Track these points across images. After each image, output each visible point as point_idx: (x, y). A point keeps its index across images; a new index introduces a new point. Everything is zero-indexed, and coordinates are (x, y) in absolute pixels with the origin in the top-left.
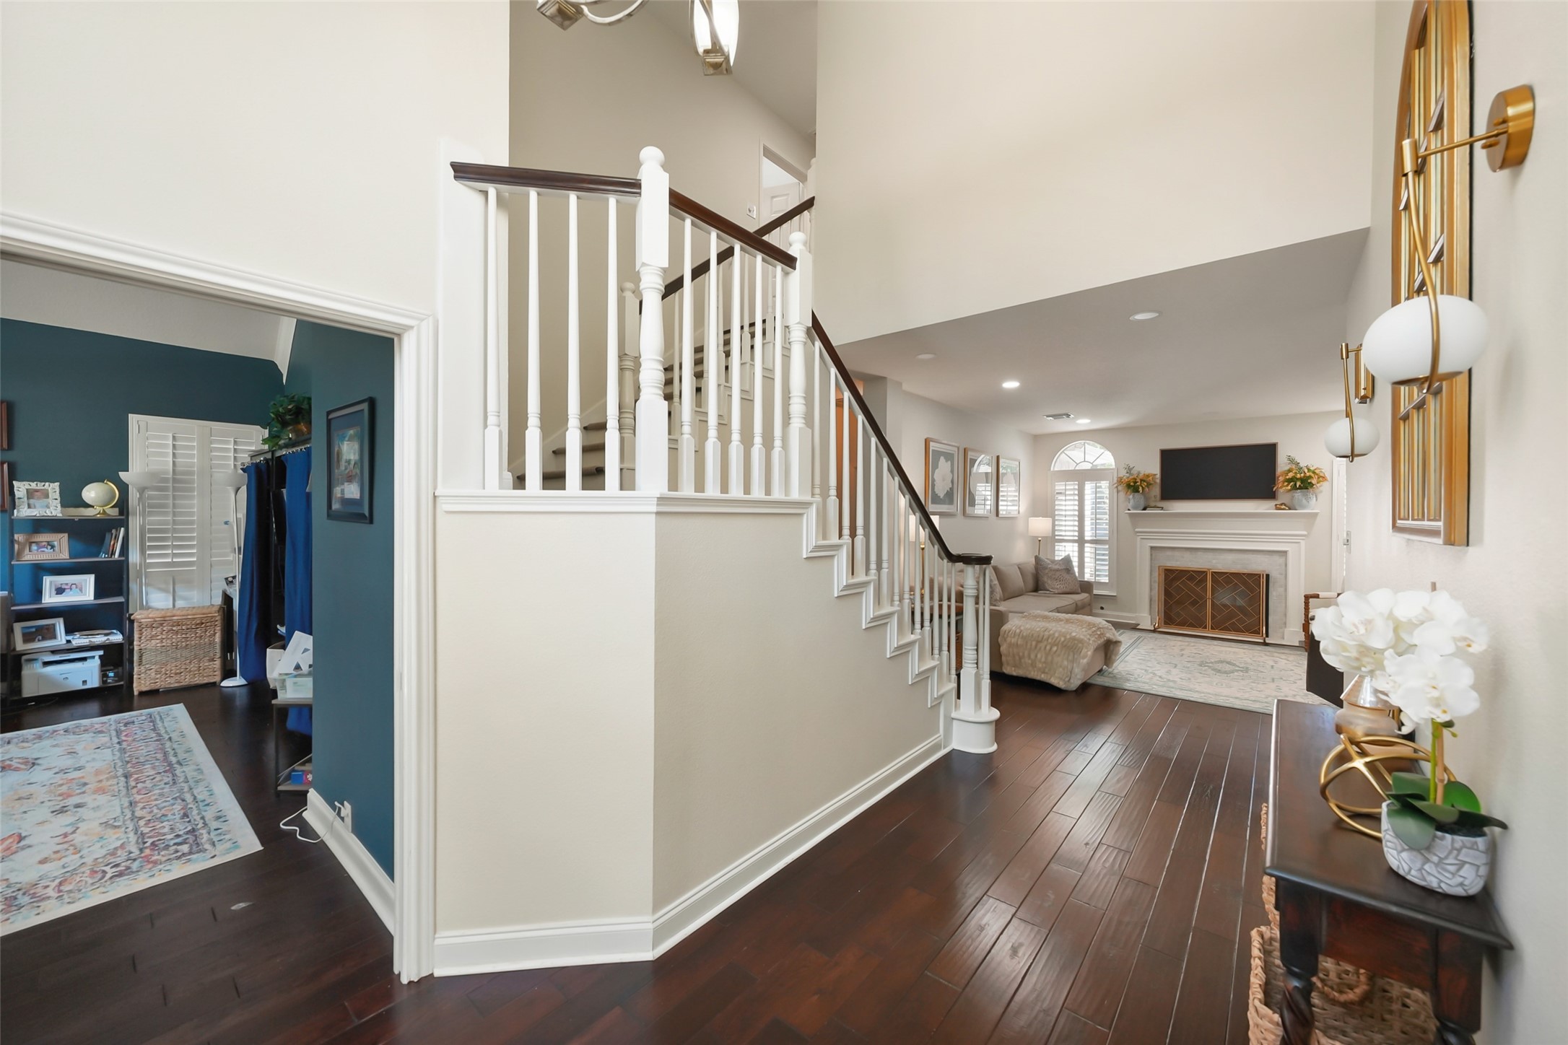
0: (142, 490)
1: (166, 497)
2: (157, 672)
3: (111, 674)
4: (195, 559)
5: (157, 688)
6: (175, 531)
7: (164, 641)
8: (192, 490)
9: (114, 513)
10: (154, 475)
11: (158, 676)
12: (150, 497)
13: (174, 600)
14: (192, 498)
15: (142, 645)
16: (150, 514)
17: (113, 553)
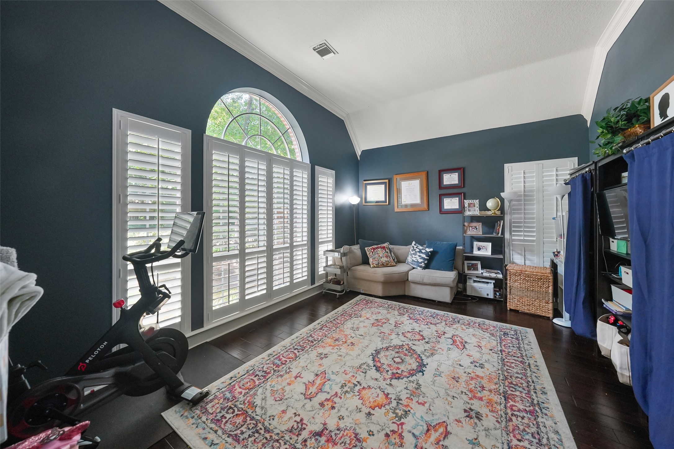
0: (510, 201)
1: (521, 205)
2: (518, 301)
3: (498, 294)
4: (535, 239)
5: (518, 309)
6: (525, 222)
7: (521, 284)
8: (533, 200)
9: (498, 213)
10: (515, 193)
11: (519, 303)
12: (514, 205)
13: (525, 260)
14: (533, 204)
15: (511, 284)
16: (514, 213)
17: (498, 233)
